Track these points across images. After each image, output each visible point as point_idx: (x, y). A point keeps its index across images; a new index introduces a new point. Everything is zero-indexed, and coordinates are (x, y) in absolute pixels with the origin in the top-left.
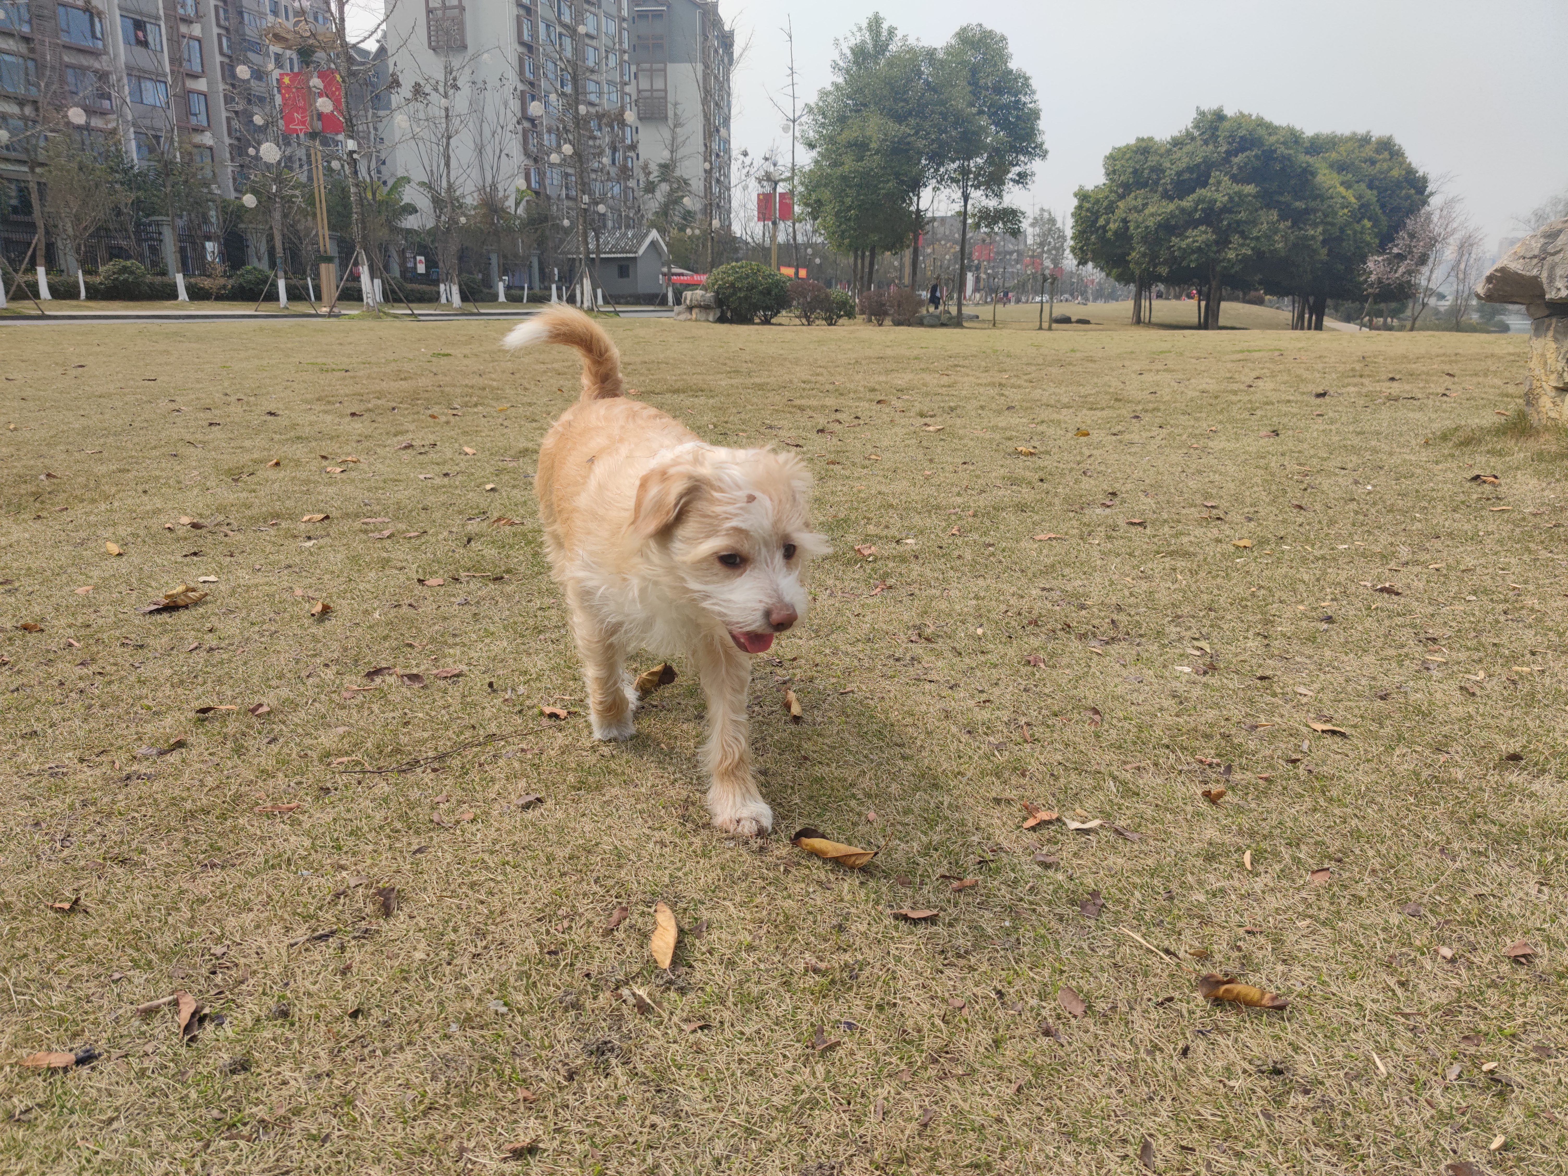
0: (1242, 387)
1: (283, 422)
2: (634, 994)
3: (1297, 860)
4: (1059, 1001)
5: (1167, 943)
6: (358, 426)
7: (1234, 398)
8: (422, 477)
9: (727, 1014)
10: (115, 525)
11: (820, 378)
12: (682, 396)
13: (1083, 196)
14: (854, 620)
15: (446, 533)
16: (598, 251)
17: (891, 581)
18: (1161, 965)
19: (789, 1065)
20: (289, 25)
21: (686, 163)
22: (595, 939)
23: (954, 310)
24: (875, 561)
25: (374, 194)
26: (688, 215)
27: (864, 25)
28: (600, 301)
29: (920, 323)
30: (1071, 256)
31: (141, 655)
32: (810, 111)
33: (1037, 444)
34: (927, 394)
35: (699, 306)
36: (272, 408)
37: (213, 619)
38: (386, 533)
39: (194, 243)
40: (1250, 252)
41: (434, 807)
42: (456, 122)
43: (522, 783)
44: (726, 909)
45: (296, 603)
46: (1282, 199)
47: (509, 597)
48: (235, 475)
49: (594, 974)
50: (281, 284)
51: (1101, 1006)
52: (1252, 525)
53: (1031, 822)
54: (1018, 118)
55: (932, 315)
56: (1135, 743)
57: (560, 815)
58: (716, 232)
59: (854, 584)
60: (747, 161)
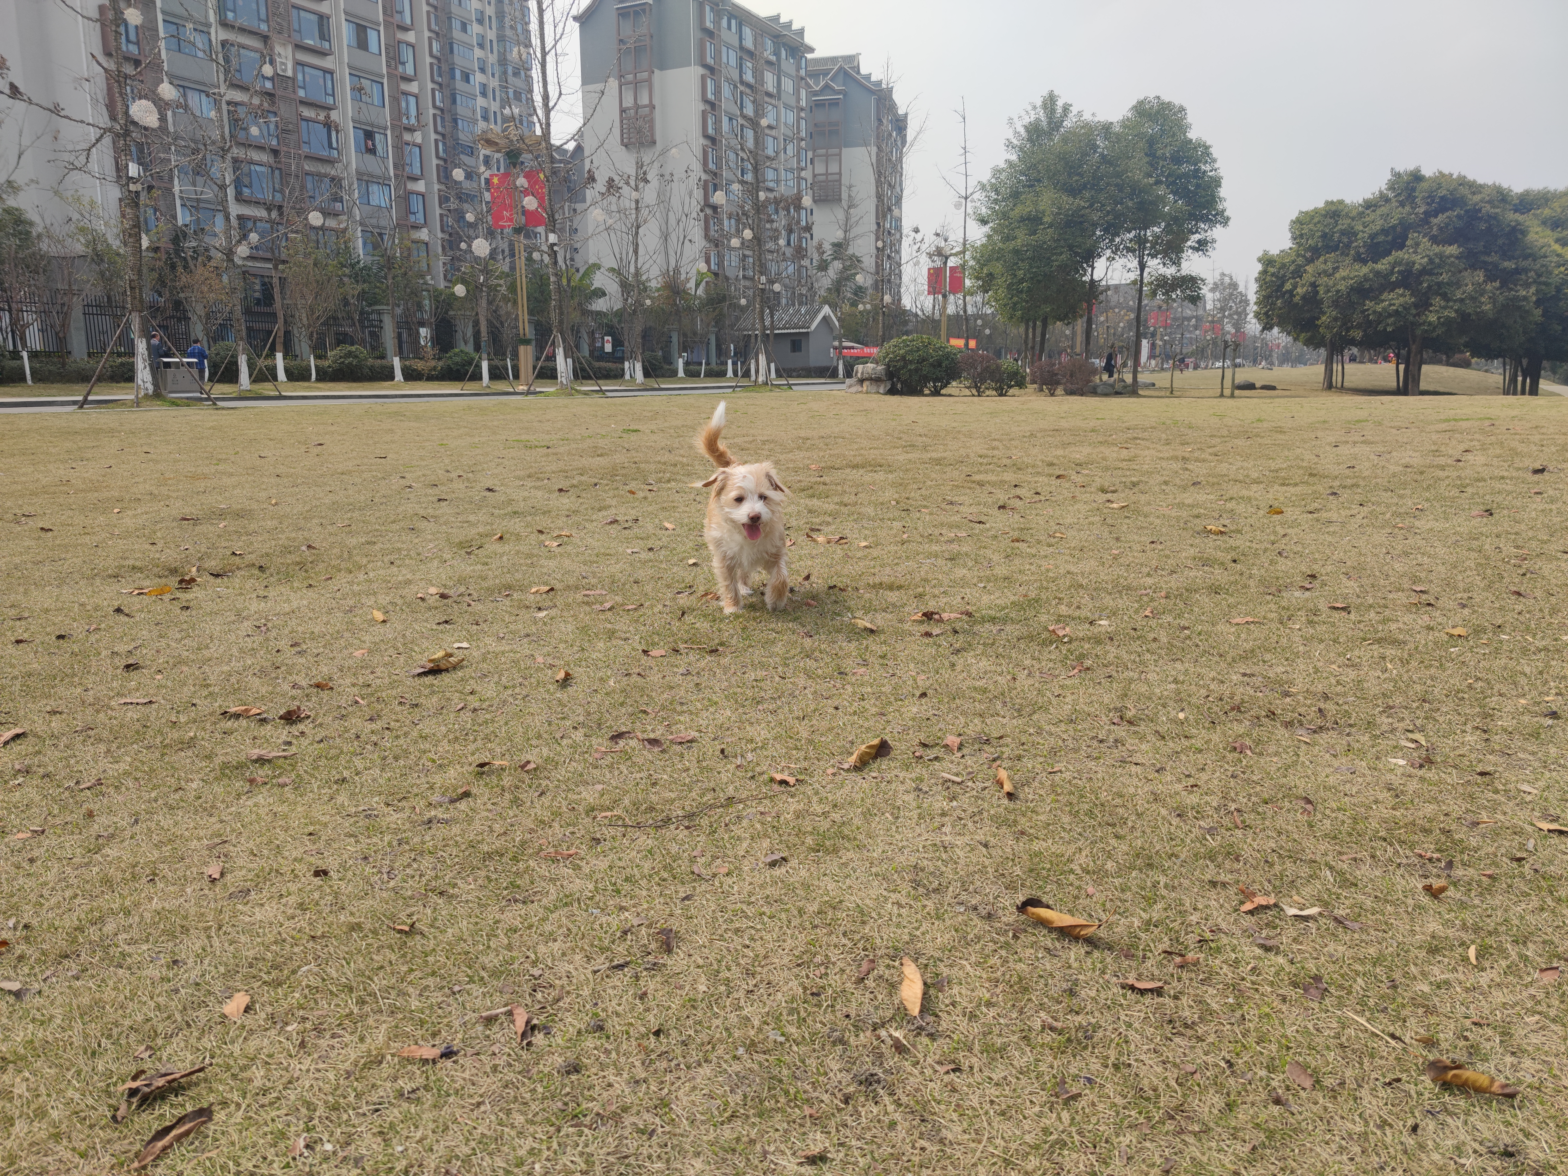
0: (1449, 461)
1: (499, 497)
2: (890, 1036)
3: (1525, 959)
4: (1288, 1074)
5: (1392, 1029)
6: (566, 502)
7: (1441, 474)
8: (629, 551)
9: (974, 1060)
10: (375, 593)
11: (996, 452)
12: (861, 471)
13: (1267, 261)
14: (1054, 701)
15: (660, 607)
16: (773, 327)
17: (1088, 663)
18: (1386, 1047)
19: (1037, 1109)
20: (498, 129)
21: (860, 242)
22: (849, 985)
23: (1128, 378)
24: (1070, 642)
25: (569, 281)
26: (859, 291)
27: (1039, 103)
28: (773, 375)
29: (1094, 392)
30: (1254, 321)
31: (417, 714)
32: (983, 187)
33: (1227, 522)
34: (1107, 469)
35: (870, 379)
36: (489, 484)
37: (472, 682)
38: (607, 605)
39: (410, 329)
40: (1453, 315)
41: (693, 860)
42: (644, 212)
43: (766, 843)
44: (962, 968)
45: (539, 669)
46: (1489, 259)
47: (726, 669)
48: (468, 548)
49: (853, 1014)
50: (485, 365)
51: (1329, 1082)
52: (1466, 611)
53: (1249, 906)
54: (1198, 186)
55: (1105, 384)
56: (1350, 835)
57: (803, 873)
58: (887, 306)
59: (1051, 665)
60: (919, 237)
